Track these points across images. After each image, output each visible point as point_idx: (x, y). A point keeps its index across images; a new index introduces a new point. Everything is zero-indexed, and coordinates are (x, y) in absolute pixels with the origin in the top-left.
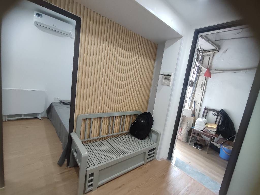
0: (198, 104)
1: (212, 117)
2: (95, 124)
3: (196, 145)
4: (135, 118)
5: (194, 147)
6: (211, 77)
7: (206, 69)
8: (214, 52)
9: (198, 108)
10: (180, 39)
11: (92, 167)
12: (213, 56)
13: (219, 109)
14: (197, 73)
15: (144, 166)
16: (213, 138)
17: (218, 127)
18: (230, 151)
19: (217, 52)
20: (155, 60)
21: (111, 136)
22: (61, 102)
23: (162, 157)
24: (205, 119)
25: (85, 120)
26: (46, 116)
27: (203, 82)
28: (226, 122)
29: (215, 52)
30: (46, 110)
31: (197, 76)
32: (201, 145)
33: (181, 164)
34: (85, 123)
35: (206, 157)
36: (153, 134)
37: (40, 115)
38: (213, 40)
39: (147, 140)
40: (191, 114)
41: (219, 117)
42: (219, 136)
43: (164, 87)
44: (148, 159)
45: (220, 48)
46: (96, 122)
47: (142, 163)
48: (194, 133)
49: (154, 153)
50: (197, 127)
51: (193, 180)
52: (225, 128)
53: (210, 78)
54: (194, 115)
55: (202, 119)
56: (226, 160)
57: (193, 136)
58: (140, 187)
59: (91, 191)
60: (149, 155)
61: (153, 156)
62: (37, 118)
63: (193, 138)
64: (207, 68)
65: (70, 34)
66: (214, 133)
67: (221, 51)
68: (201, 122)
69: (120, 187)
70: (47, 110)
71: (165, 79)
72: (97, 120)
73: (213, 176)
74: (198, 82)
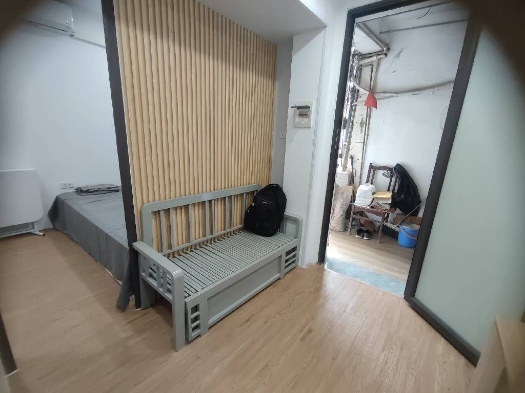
0: (358, 160)
1: (382, 179)
2: (178, 220)
3: (360, 232)
4: (250, 199)
5: (357, 236)
6: (376, 107)
7: (367, 93)
8: (379, 57)
9: (357, 167)
10: (323, 32)
11: (193, 296)
12: (378, 65)
13: (393, 164)
14: (352, 102)
15: (282, 281)
16: (386, 215)
17: (393, 195)
18: (415, 231)
19: (384, 56)
20: (274, 78)
21: (211, 239)
22: (80, 191)
23: (308, 262)
24: (371, 186)
25: (157, 213)
26: (52, 227)
27: (363, 118)
28: (405, 186)
29: (381, 56)
30: (47, 212)
31: (352, 107)
32: (367, 231)
33: (341, 265)
34: (158, 219)
35: (379, 249)
36: (287, 223)
37: (36, 227)
38: (377, 33)
39: (279, 236)
40: (347, 180)
41: (394, 179)
42: (395, 210)
43: (300, 131)
44: (286, 267)
45: (388, 49)
46: (179, 215)
47: (277, 276)
48: (355, 213)
49: (294, 256)
50: (360, 202)
51: (363, 285)
52: (405, 196)
53: (374, 109)
54: (351, 182)
55: (367, 186)
56: (410, 248)
57: (354, 219)
58: (282, 312)
59: (199, 336)
60: (287, 261)
61: (293, 262)
62: (30, 234)
63: (354, 223)
64: (368, 89)
65: (68, 28)
66: (388, 207)
67: (391, 55)
68: (366, 192)
69: (248, 321)
70: (49, 212)
71: (301, 115)
72: (180, 212)
73: (393, 274)
74: (353, 118)
